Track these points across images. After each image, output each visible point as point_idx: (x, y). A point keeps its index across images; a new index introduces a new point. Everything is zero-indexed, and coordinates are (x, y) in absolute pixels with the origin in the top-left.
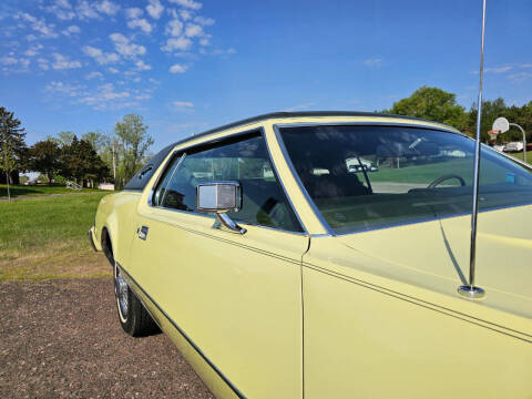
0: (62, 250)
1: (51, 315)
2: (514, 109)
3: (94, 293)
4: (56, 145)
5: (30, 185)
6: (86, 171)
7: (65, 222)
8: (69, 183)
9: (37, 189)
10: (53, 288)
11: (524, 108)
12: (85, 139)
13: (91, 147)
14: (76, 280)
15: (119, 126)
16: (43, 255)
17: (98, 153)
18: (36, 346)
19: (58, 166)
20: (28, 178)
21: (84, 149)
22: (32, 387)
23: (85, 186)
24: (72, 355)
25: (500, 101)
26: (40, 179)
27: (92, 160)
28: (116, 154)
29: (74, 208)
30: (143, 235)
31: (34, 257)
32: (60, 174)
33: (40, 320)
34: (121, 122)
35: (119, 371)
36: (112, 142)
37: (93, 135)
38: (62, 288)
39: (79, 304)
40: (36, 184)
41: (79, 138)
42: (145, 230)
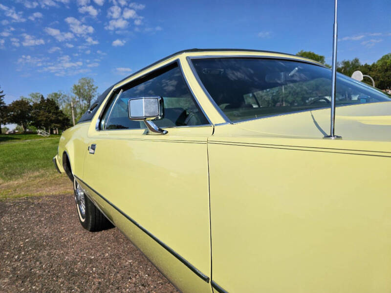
0: (36, 177)
1: (28, 220)
2: (366, 66)
3: (60, 204)
4: (28, 103)
5: (10, 134)
6: (52, 122)
7: (37, 158)
8: (39, 131)
9: (15, 137)
10: (29, 202)
11: (374, 65)
12: (50, 98)
13: (54, 104)
14: (46, 196)
15: (76, 87)
16: (21, 181)
17: (61, 108)
18: (17, 241)
19: (30, 119)
20: (8, 129)
21: (50, 105)
22: (15, 269)
23: (52, 133)
24: (44, 247)
26: (17, 129)
27: (56, 114)
28: (74, 108)
29: (44, 148)
30: (92, 151)
31: (14, 183)
32: (32, 124)
33: (19, 224)
34: (77, 84)
35: (80, 254)
36: (71, 99)
37: (56, 94)
38: (36, 202)
39: (48, 212)
40: (14, 133)
41: (46, 98)
42: (93, 147)
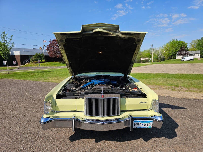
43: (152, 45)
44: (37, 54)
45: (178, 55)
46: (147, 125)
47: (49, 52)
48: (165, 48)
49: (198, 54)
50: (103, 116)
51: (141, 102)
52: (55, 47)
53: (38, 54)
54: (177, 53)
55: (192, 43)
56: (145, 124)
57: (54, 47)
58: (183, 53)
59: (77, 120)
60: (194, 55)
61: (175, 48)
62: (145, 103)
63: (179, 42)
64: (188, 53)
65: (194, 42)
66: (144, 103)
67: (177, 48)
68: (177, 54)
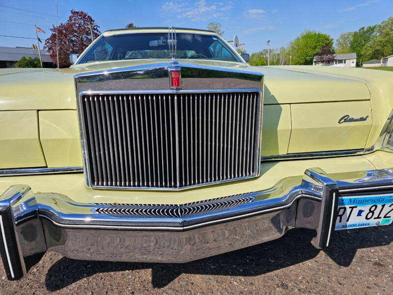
25: (329, 36)
43: (269, 41)
44: (24, 59)
45: (315, 62)
46: (376, 215)
47: (51, 53)
48: (292, 47)
49: (352, 61)
50: (181, 186)
51: (346, 119)
52: (65, 43)
53: (27, 58)
54: (315, 57)
55: (341, 40)
56: (370, 211)
57: (63, 43)
58: (325, 57)
59: (40, 212)
60: (345, 63)
61: (310, 47)
62: (362, 119)
63: (319, 36)
64: (335, 58)
65: (343, 37)
66: (357, 120)
67: (315, 48)
68: (314, 60)
